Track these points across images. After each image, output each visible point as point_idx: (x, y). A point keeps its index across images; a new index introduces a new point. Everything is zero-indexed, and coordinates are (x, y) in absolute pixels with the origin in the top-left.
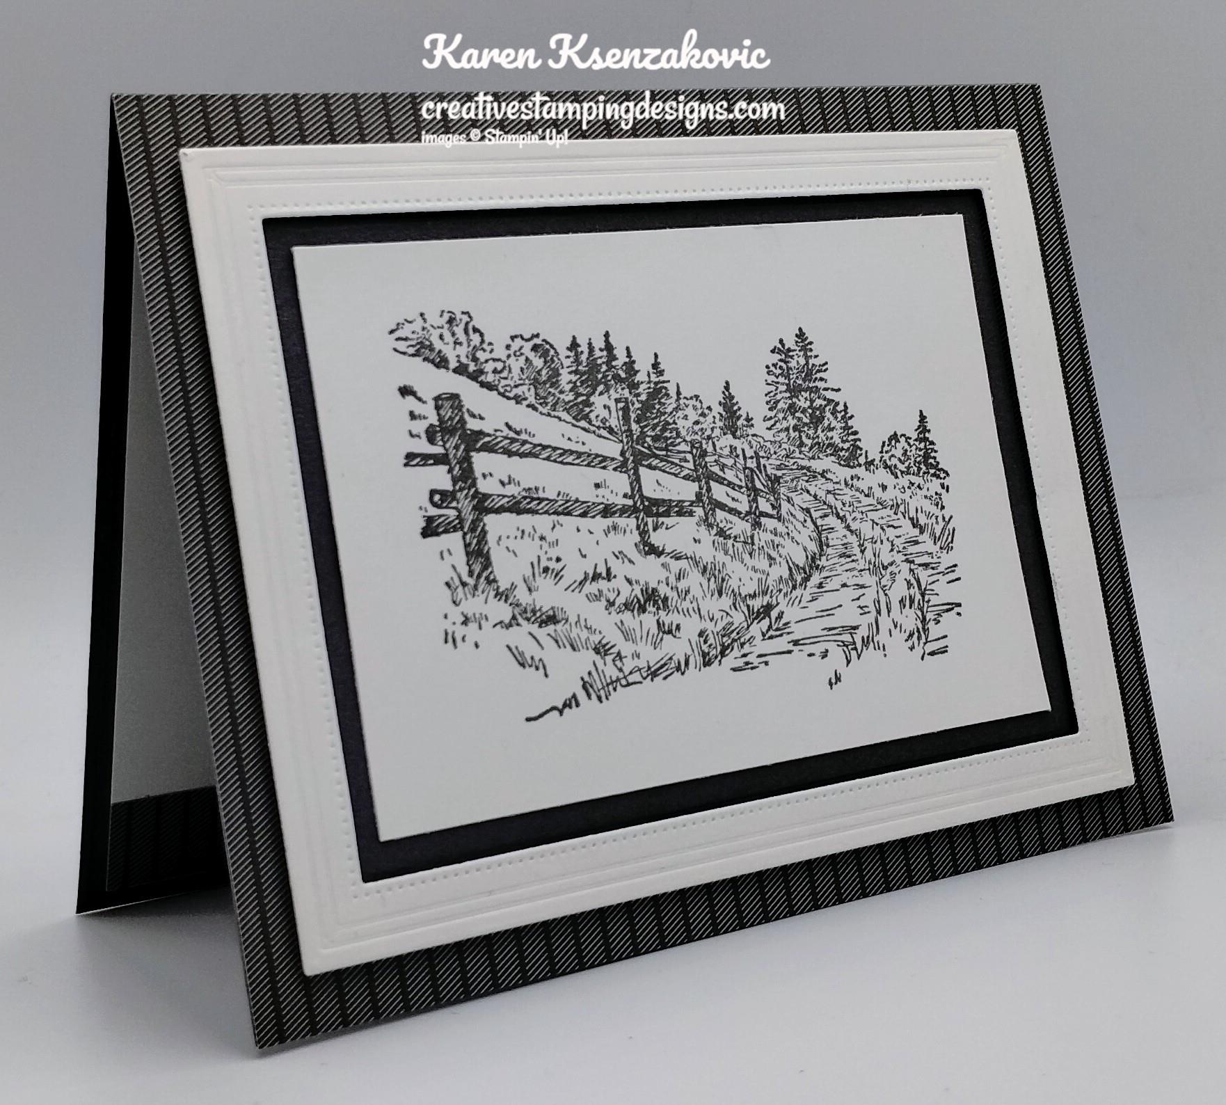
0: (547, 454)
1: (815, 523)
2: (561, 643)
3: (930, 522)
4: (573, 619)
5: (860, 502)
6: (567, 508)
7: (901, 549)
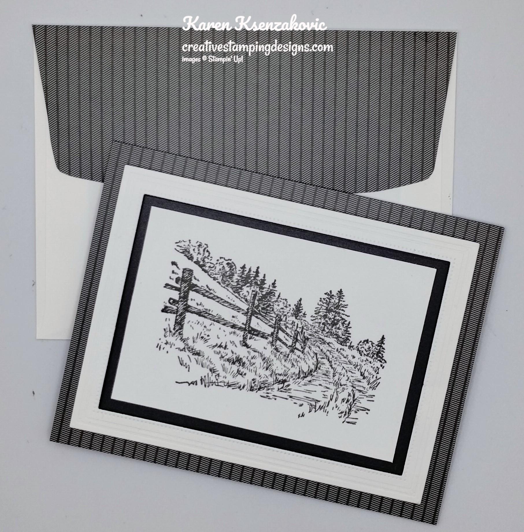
0: (218, 300)
1: (317, 360)
2: (198, 363)
3: (369, 376)
4: (206, 357)
5: (341, 359)
6: (219, 320)
7: (351, 381)
